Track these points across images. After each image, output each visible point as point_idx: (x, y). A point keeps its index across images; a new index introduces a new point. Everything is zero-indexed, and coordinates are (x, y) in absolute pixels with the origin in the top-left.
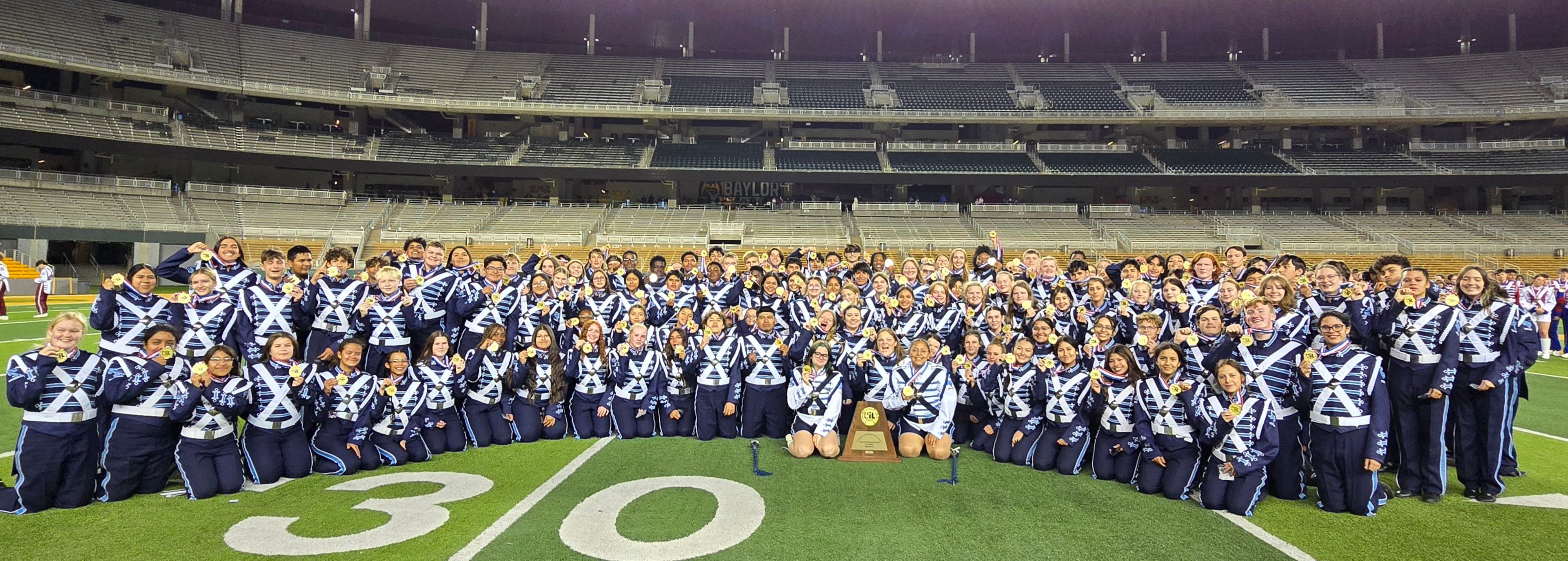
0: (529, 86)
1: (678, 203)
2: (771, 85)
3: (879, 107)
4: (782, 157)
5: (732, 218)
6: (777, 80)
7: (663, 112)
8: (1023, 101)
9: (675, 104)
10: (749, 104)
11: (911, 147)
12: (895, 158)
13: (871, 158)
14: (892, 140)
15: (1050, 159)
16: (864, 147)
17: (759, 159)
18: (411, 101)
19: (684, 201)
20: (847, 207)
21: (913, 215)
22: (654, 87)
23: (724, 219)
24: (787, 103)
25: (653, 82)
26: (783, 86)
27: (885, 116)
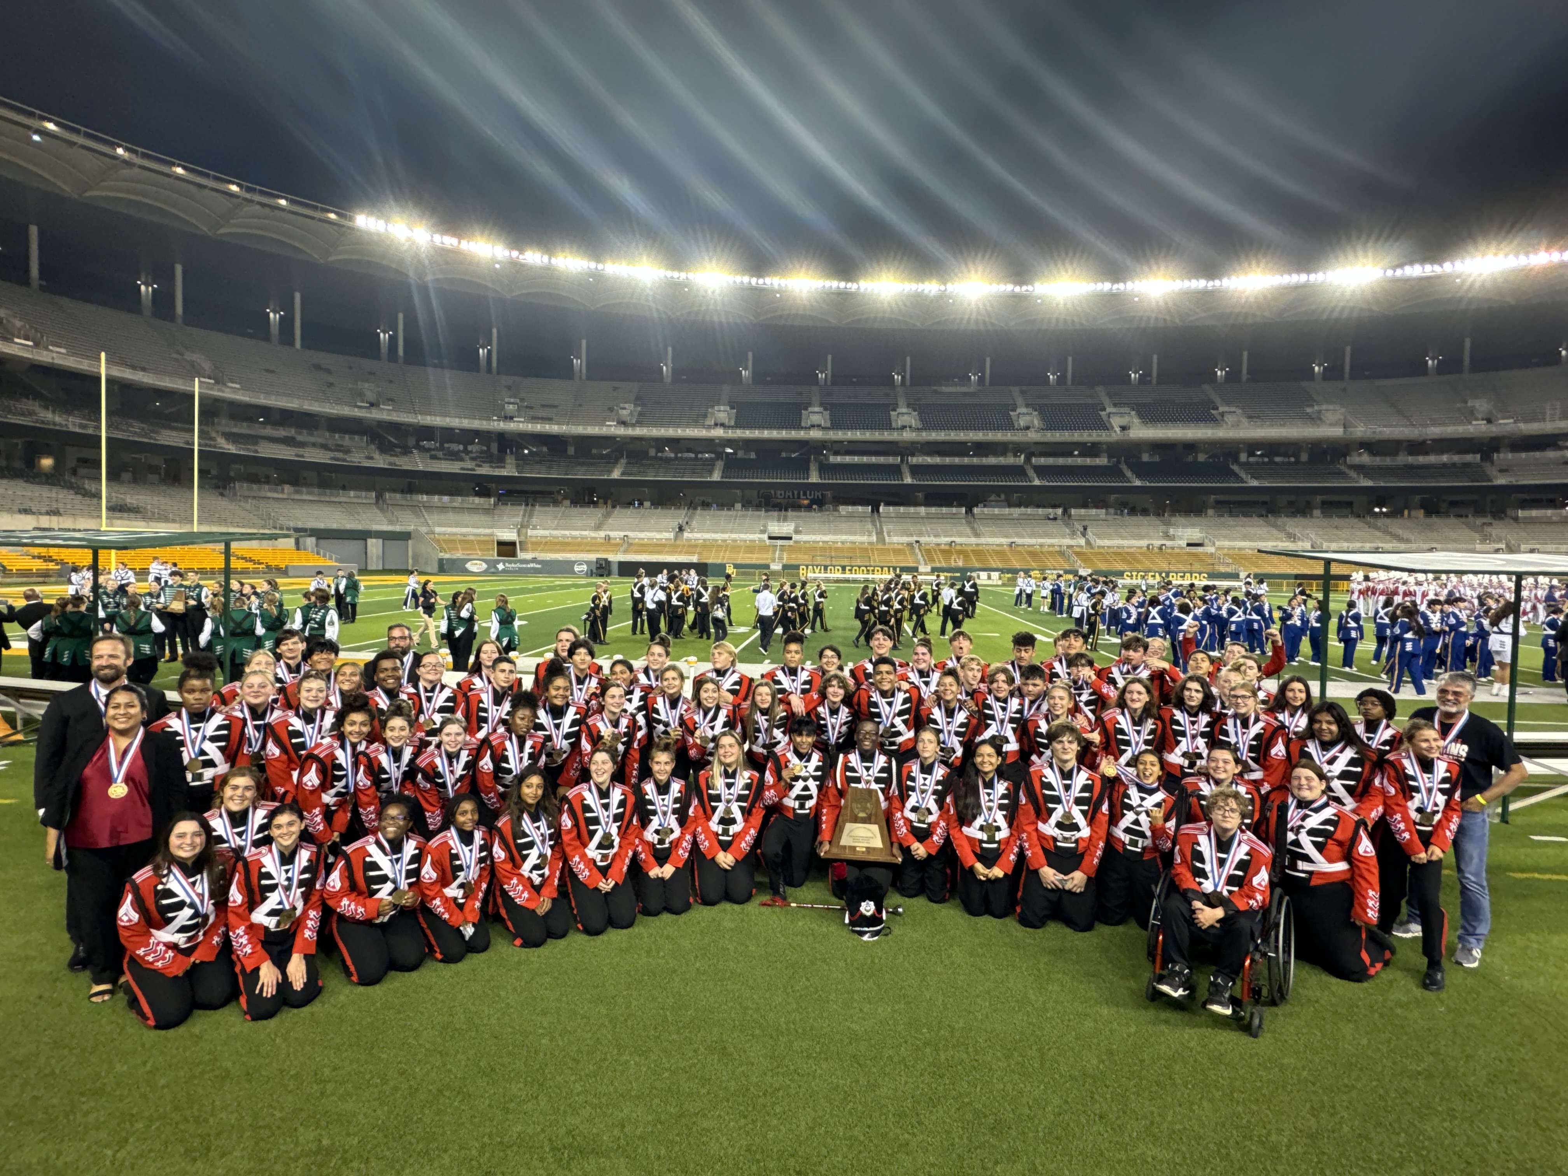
0: (624, 412)
1: (743, 506)
2: (816, 409)
3: (904, 427)
4: (826, 469)
5: (785, 519)
6: (821, 405)
7: (731, 434)
8: (1022, 422)
9: (740, 428)
10: (799, 427)
11: (929, 460)
12: (916, 470)
13: (895, 470)
14: (913, 455)
15: (1041, 471)
16: (891, 460)
17: (806, 471)
18: (538, 428)
19: (747, 504)
20: (876, 510)
21: (928, 517)
22: (723, 413)
23: (779, 520)
24: (829, 425)
25: (722, 408)
26: (826, 409)
27: (908, 436)
